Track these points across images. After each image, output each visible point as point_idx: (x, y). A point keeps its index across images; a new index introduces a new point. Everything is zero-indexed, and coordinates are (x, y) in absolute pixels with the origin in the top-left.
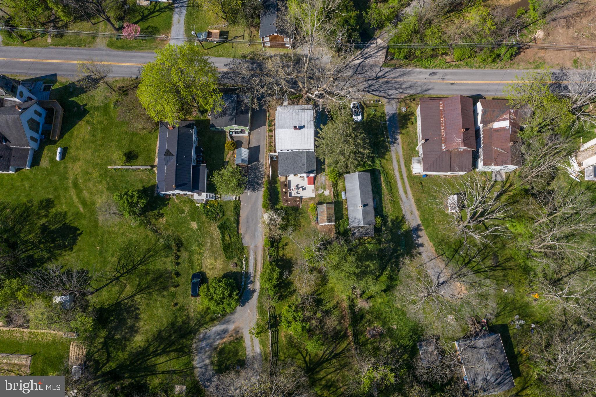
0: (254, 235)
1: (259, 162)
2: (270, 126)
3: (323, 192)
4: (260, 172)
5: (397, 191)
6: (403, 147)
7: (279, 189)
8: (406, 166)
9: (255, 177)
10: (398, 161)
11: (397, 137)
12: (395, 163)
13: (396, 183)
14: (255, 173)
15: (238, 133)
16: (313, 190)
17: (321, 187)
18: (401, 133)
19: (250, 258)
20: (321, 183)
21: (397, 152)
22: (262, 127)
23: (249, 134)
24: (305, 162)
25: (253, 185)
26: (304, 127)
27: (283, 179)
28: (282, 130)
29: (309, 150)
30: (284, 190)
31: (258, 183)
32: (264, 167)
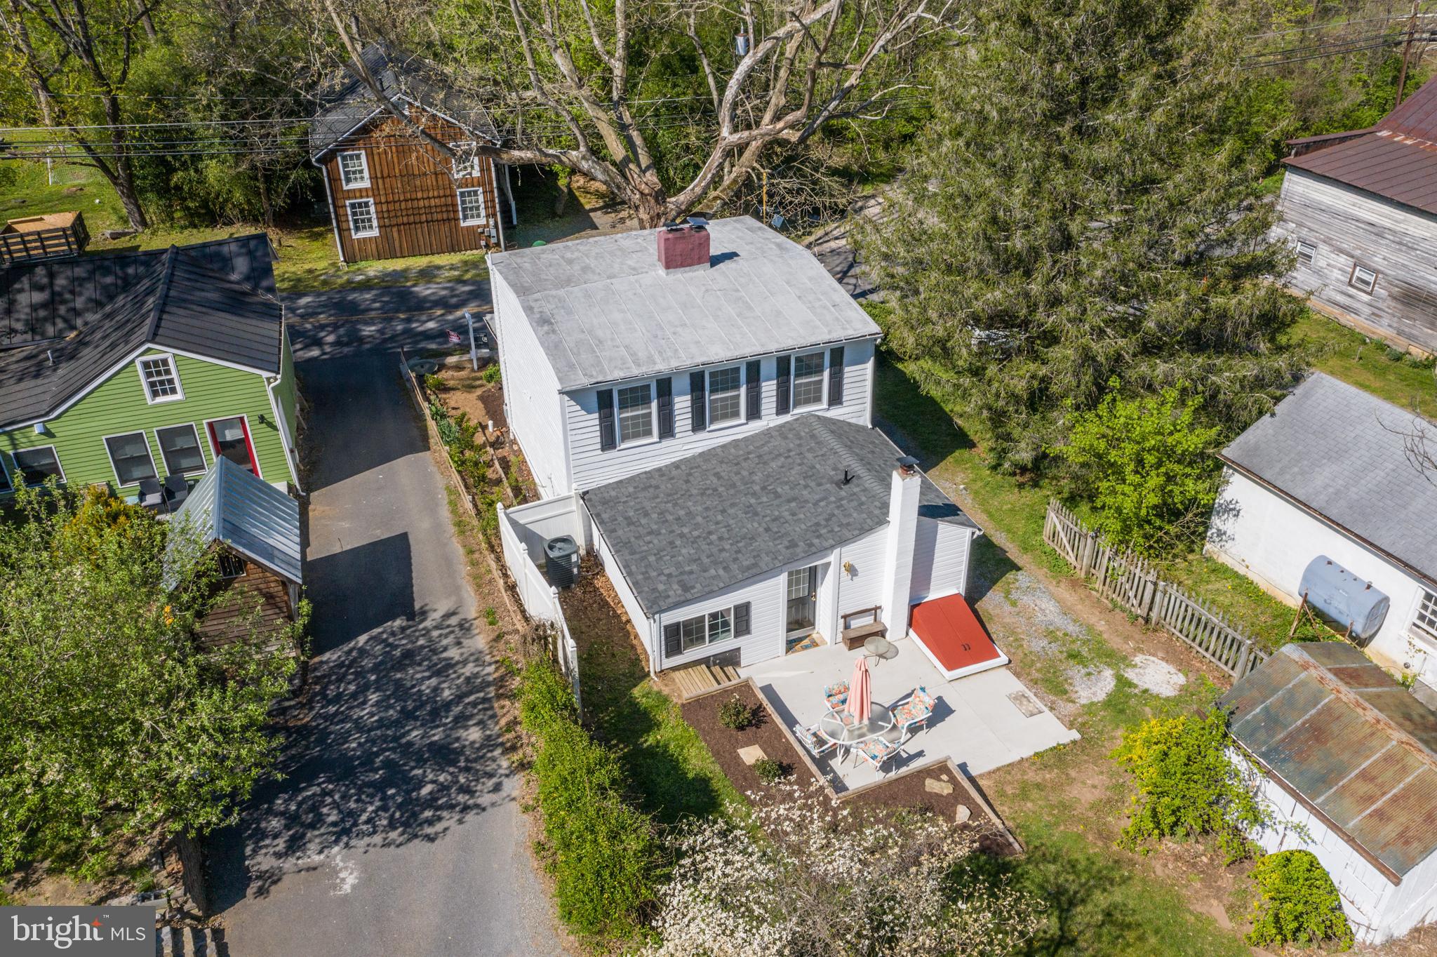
1: (415, 615)
3: (1122, 682)
4: (444, 669)
9: (407, 715)
14: (401, 691)
16: (1019, 698)
17: (1073, 656)
20: (1051, 635)
25: (396, 775)
26: (731, 256)
27: (696, 685)
28: (576, 291)
29: (839, 355)
30: (751, 754)
31: (444, 755)
32: (480, 641)
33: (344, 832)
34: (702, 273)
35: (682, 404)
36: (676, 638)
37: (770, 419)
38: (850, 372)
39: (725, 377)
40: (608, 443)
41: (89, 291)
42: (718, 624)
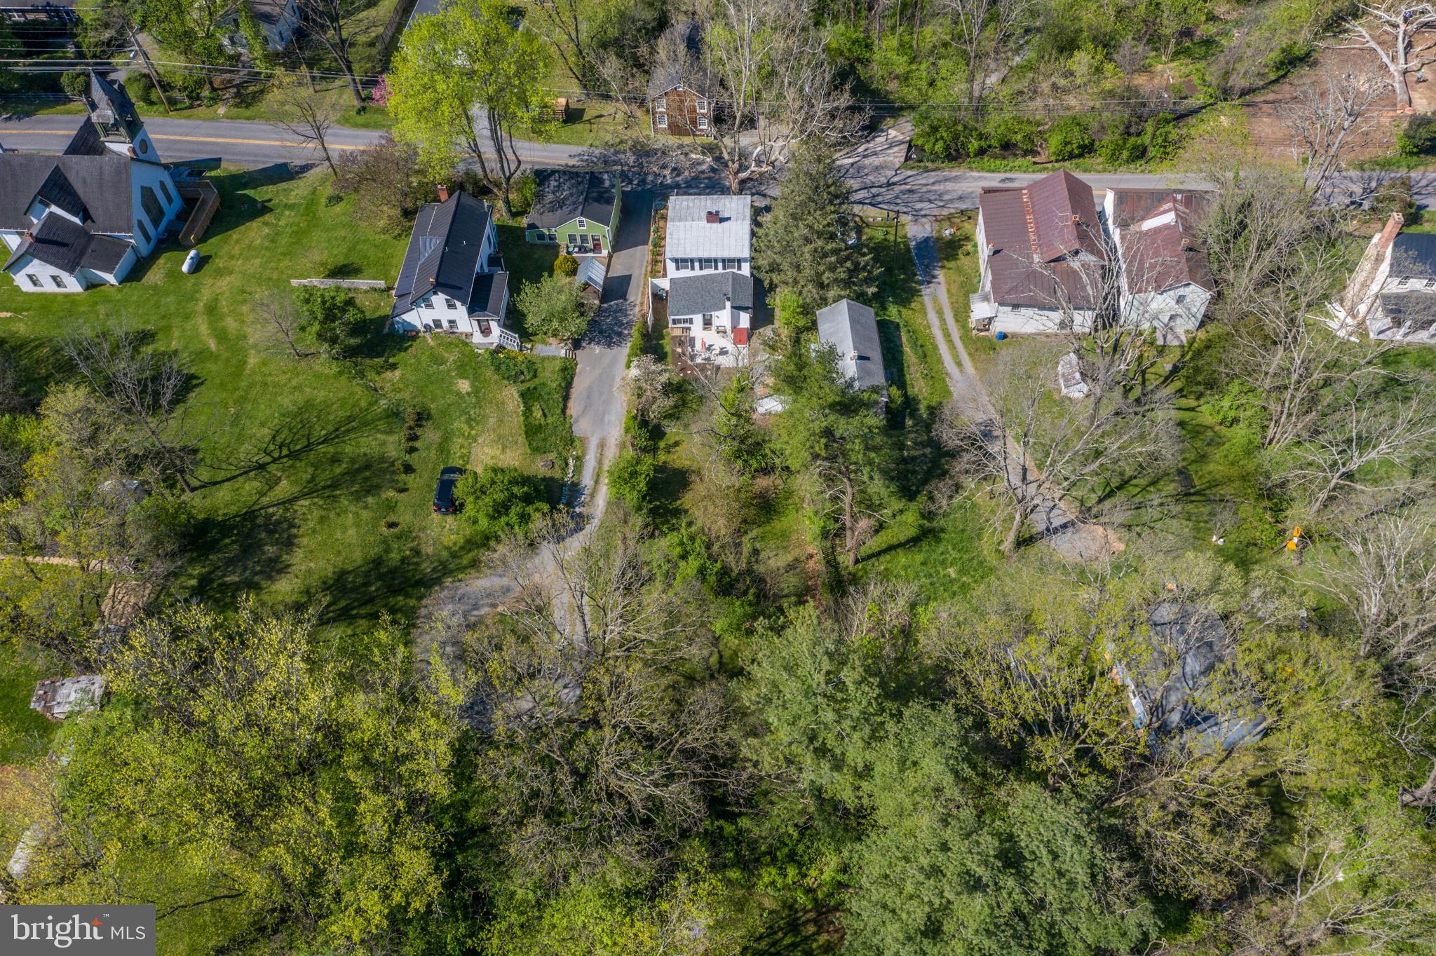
0: (602, 420)
1: (626, 300)
2: (655, 245)
4: (627, 315)
5: (940, 361)
6: (948, 290)
7: (668, 349)
8: (957, 321)
9: (616, 323)
10: (940, 313)
11: (936, 272)
12: (932, 317)
13: (936, 347)
14: (616, 318)
15: (586, 252)
16: (744, 354)
18: (943, 267)
19: (587, 457)
21: (935, 299)
22: (639, 248)
23: (610, 257)
24: (730, 289)
25: (610, 336)
26: (729, 219)
27: (677, 333)
28: (682, 224)
29: (739, 261)
30: (679, 350)
31: (620, 334)
32: (637, 309)
33: (598, 343)
34: (715, 225)
35: (697, 265)
36: (674, 322)
37: (720, 270)
38: (743, 264)
39: (708, 260)
40: (678, 269)
41: (568, 184)
42: (685, 321)
